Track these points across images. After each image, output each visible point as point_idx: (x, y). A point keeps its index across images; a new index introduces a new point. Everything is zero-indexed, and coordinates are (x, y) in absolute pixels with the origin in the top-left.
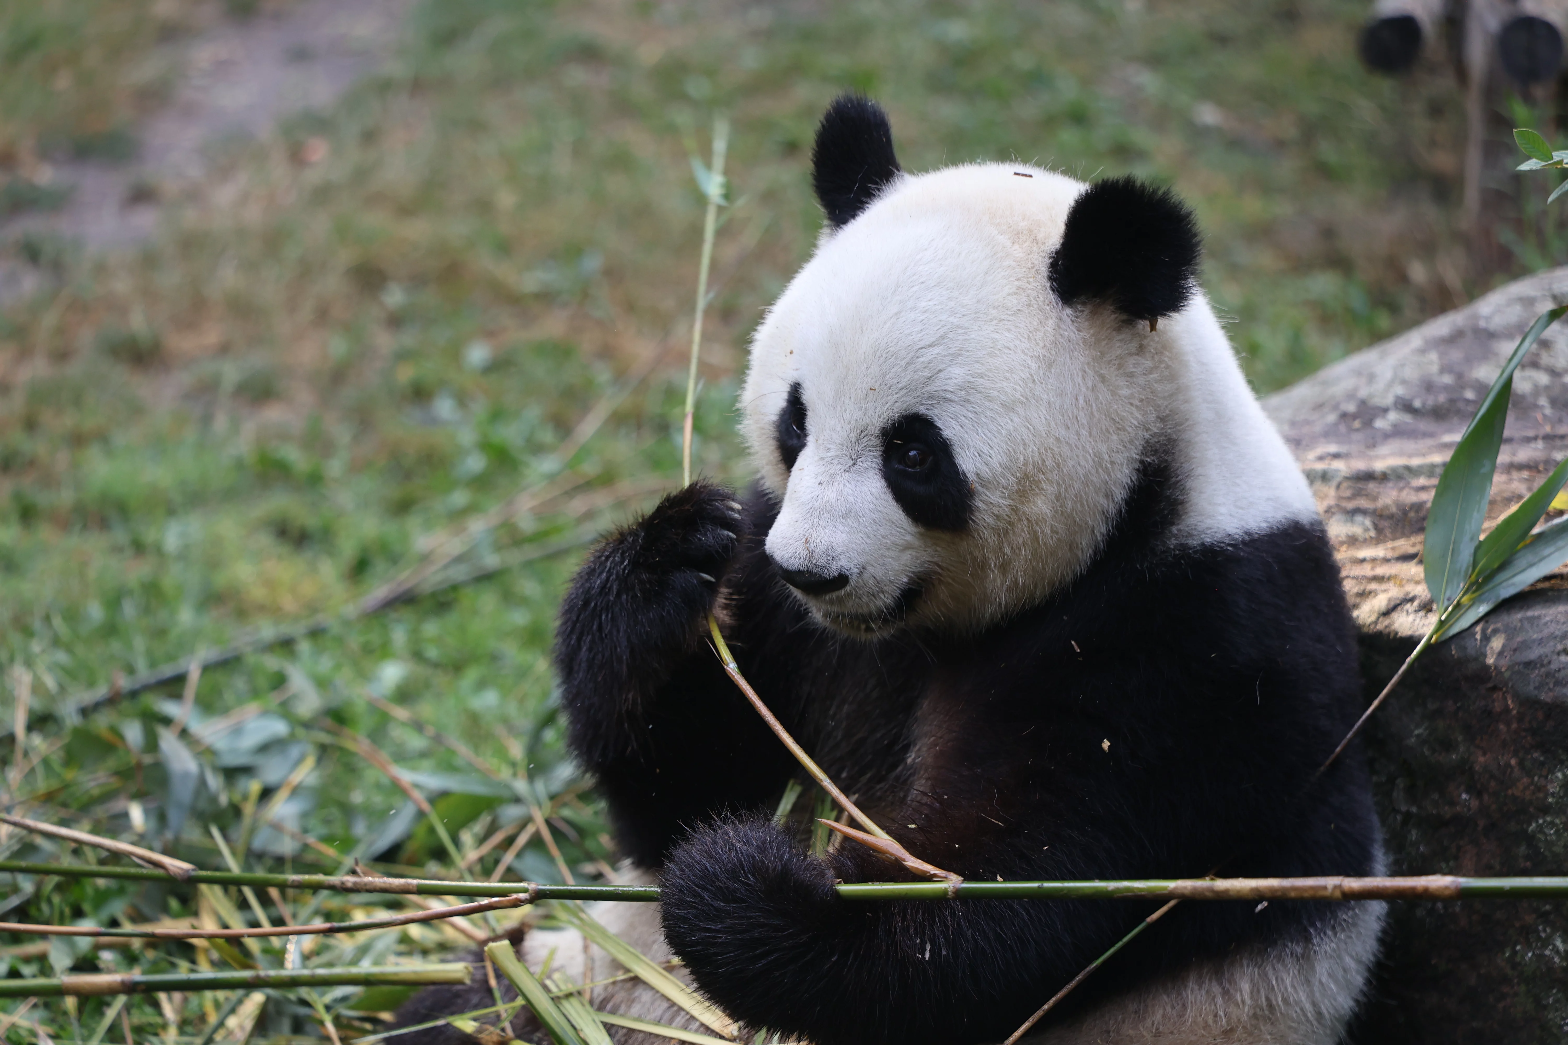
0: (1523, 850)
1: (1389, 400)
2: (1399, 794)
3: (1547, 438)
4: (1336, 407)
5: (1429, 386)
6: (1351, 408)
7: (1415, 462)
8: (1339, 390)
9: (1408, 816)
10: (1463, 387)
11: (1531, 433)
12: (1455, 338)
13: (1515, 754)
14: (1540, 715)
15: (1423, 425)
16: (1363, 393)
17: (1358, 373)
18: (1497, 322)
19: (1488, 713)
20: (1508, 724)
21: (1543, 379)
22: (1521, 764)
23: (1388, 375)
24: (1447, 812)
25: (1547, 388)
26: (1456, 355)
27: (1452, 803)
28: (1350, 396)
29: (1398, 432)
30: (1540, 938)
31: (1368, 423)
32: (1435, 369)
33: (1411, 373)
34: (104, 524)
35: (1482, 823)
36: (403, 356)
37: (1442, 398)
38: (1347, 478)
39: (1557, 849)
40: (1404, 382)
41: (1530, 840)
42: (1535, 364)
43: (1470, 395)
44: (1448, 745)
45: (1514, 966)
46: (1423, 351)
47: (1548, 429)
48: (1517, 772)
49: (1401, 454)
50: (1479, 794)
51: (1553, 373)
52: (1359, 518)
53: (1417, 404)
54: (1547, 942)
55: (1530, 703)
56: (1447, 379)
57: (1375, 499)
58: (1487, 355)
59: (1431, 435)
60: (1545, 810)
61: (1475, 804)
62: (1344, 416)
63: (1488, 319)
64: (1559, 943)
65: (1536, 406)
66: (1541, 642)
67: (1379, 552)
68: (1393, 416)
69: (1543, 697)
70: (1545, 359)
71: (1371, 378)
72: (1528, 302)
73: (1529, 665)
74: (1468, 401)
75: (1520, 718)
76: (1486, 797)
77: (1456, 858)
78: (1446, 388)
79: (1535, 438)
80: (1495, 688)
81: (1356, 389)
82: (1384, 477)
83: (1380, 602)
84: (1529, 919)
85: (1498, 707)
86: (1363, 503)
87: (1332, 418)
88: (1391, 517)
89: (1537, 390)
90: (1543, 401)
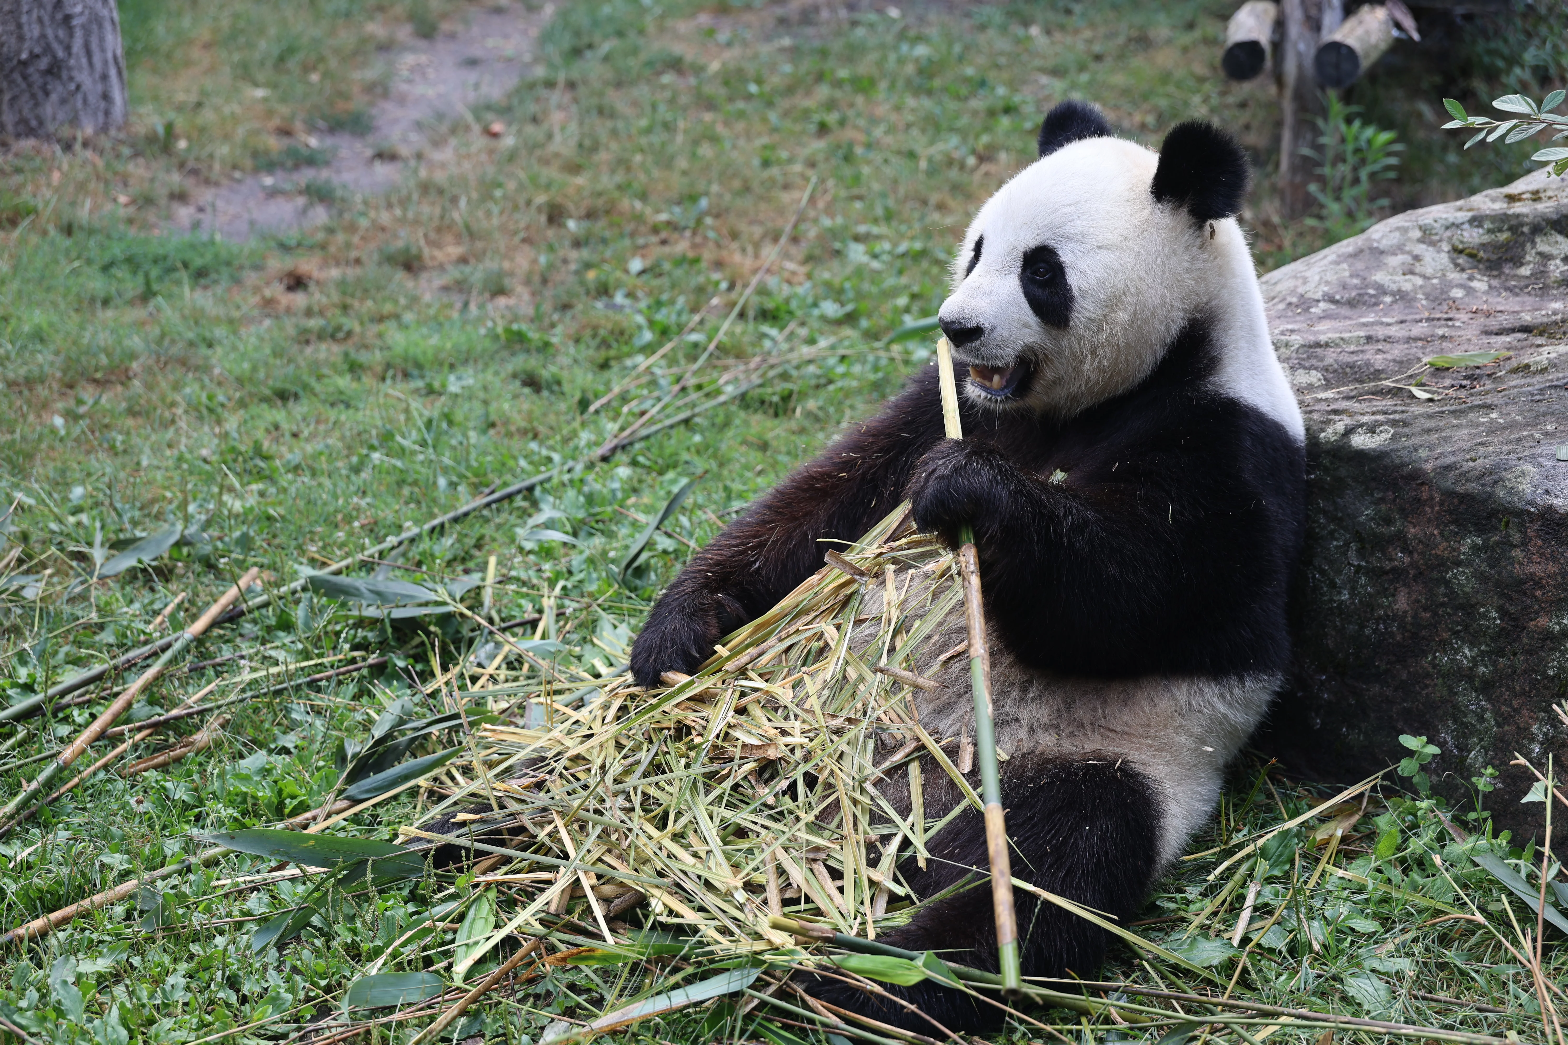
0: (1442, 590)
1: (1318, 296)
2: (1352, 554)
3: (1428, 320)
4: (1284, 299)
5: (1344, 287)
6: (1294, 300)
7: (1346, 335)
8: (1284, 287)
9: (1358, 568)
10: (1367, 286)
11: (1418, 317)
12: (1356, 254)
13: (1437, 527)
14: (1456, 501)
15: (1344, 311)
16: (1301, 290)
17: (1295, 277)
18: (1384, 244)
19: (1419, 500)
20: (1432, 507)
21: (1419, 281)
22: (1441, 534)
23: (1317, 278)
24: (1388, 566)
25: (1421, 287)
26: (1360, 265)
27: (1391, 560)
28: (1293, 292)
29: (1326, 316)
30: (1453, 648)
31: (1307, 310)
32: (1347, 274)
33: (1330, 277)
34: (406, 375)
35: (1412, 572)
36: (588, 266)
37: (1354, 294)
38: (1303, 346)
39: (1466, 589)
40: (1327, 283)
41: (1447, 583)
42: (1412, 273)
43: (1371, 292)
44: (1388, 521)
45: (1434, 666)
46: (1337, 263)
47: (1426, 314)
48: (1439, 539)
49: (1335, 330)
50: (1411, 553)
51: (1424, 277)
52: (1314, 372)
53: (1338, 297)
54: (1457, 651)
55: (1450, 494)
56: (1355, 281)
57: (1322, 360)
58: (1380, 266)
59: (1350, 318)
60: (1458, 564)
61: (1407, 560)
62: (1290, 304)
63: (1378, 241)
64: (1467, 651)
65: (1415, 299)
66: (1453, 453)
67: (1330, 394)
68: (1322, 305)
69: (1458, 489)
70: (1418, 269)
71: (1305, 281)
72: (1404, 230)
73: (1448, 468)
74: (1372, 296)
75: (1441, 504)
76: (1416, 556)
77: (1393, 595)
78: (1356, 287)
79: (1421, 321)
80: (1423, 484)
81: (1296, 287)
82: (1327, 345)
83: (1340, 427)
84: (1445, 635)
85: (1425, 496)
86: (1314, 362)
87: (1282, 306)
88: (1335, 371)
89: (1415, 289)
90: (1420, 296)
